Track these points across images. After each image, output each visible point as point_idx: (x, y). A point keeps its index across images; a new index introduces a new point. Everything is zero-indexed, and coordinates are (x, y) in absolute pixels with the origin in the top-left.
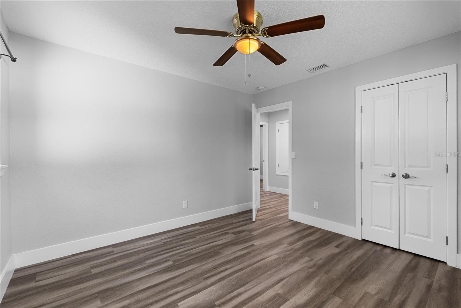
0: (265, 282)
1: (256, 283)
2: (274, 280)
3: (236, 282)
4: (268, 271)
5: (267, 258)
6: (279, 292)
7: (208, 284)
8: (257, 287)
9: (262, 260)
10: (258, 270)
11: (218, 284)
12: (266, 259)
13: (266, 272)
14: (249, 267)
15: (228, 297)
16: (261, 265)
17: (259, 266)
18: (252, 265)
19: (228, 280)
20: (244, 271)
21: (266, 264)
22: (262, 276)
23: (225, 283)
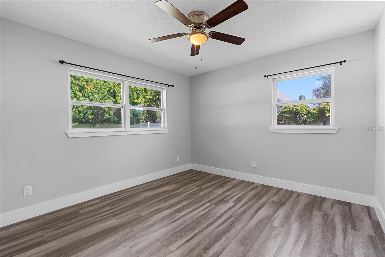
0: (187, 219)
1: (194, 217)
2: (180, 221)
3: (208, 217)
4: (184, 228)
5: (183, 244)
6: (178, 214)
7: (227, 213)
8: (193, 215)
9: (189, 240)
10: (193, 227)
11: (220, 214)
12: (184, 241)
13: (186, 226)
14: (201, 230)
15: (209, 209)
16: (190, 234)
17: (192, 232)
18: (199, 232)
19: (214, 217)
20: (205, 225)
21: (185, 235)
22: (189, 222)
23: (216, 215)
